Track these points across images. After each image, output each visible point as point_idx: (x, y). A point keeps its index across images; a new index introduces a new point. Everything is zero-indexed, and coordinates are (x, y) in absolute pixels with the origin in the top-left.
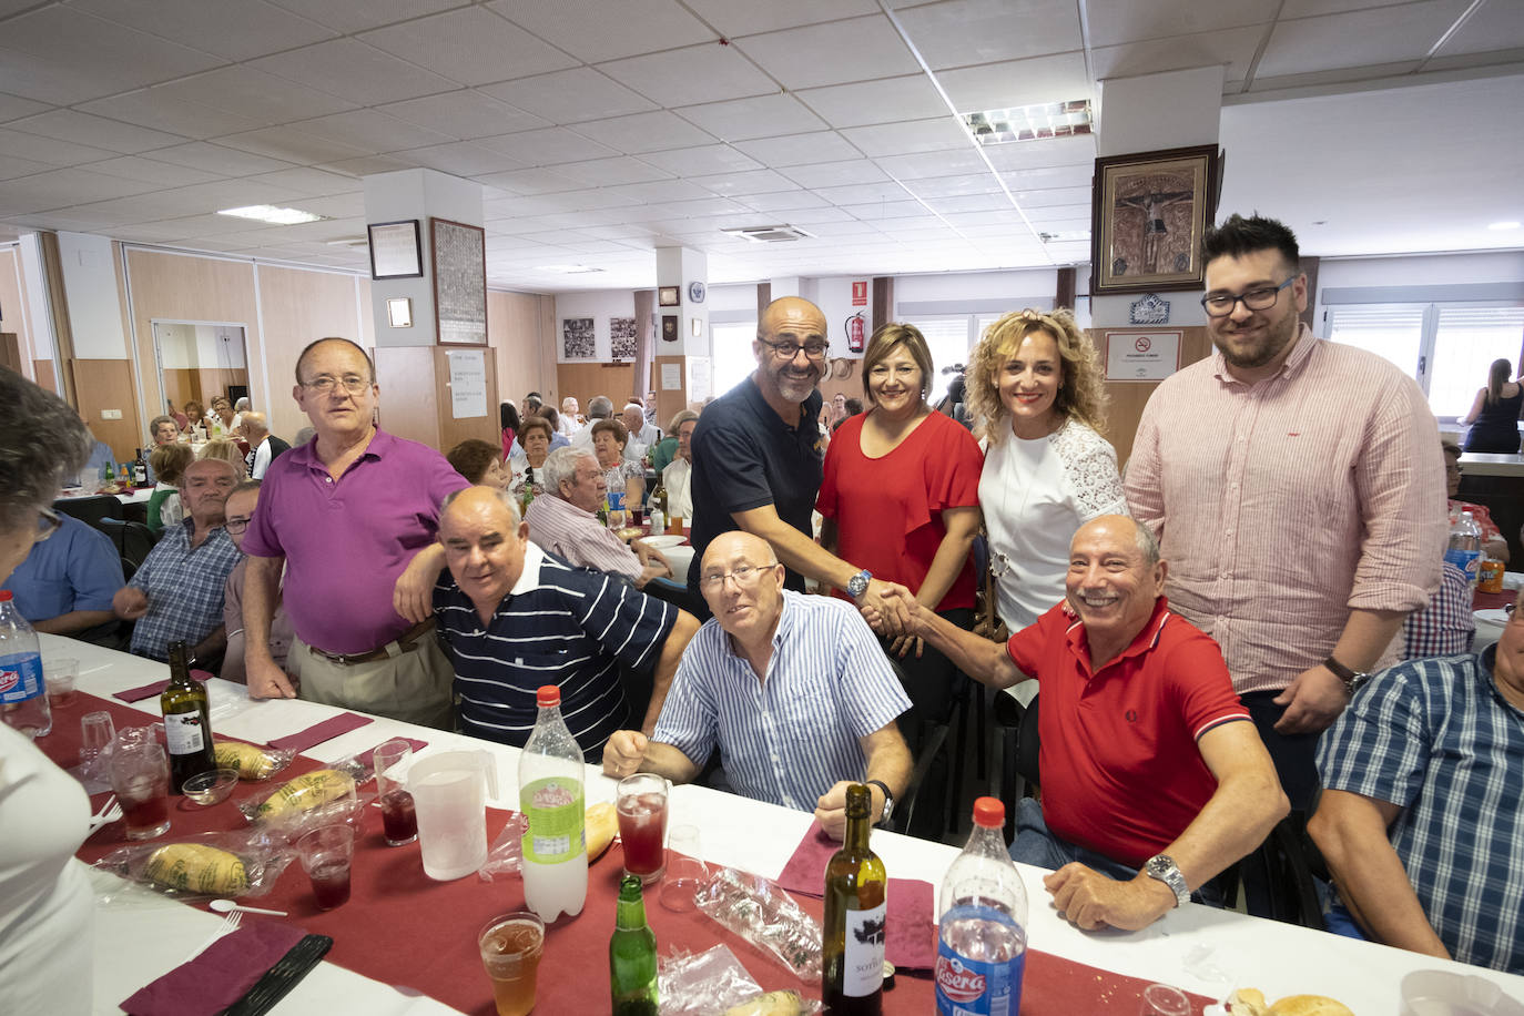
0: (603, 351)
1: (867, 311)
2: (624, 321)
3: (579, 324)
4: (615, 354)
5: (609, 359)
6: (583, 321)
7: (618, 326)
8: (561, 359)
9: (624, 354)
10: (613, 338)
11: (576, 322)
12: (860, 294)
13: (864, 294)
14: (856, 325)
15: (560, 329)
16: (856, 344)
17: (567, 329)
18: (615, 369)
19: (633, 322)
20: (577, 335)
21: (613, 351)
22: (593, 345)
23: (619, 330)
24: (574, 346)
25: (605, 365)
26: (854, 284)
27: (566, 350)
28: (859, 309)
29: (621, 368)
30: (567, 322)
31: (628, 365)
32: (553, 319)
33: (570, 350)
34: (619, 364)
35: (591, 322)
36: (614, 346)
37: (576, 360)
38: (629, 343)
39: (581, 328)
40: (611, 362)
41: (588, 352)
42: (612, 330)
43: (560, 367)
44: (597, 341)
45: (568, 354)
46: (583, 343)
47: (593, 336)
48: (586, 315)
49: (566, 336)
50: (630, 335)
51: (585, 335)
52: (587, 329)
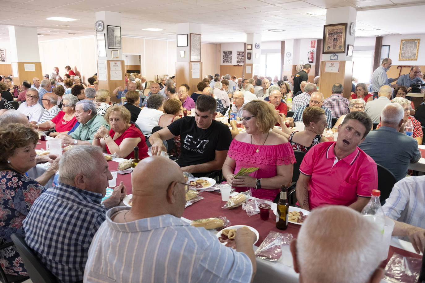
0: (234, 62)
1: (315, 50)
2: (241, 52)
3: (227, 53)
4: (238, 62)
6: (229, 52)
7: (239, 54)
8: (222, 64)
9: (240, 62)
10: (237, 57)
11: (226, 52)
12: (313, 44)
13: (315, 45)
14: (311, 54)
15: (222, 54)
16: (311, 60)
17: (224, 54)
19: (243, 52)
20: (227, 56)
21: (237, 61)
22: (231, 59)
23: (239, 55)
24: (226, 60)
25: (234, 66)
26: (312, 41)
27: (223, 61)
28: (312, 49)
29: (239, 67)
30: (224, 52)
31: (241, 66)
32: (220, 51)
33: (224, 61)
34: (238, 66)
35: (231, 52)
36: (237, 60)
37: (226, 64)
38: (242, 59)
39: (228, 54)
40: (236, 65)
41: (230, 61)
42: (237, 55)
43: (221, 66)
44: (232, 58)
45: (224, 62)
46: (228, 59)
47: (231, 56)
48: (230, 50)
49: (223, 57)
50: (243, 57)
51: (229, 56)
52: (230, 54)
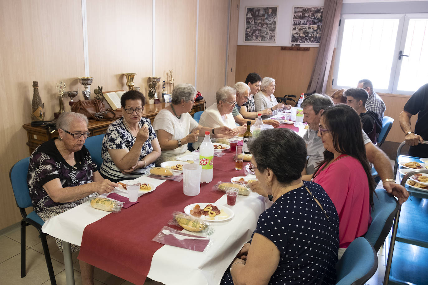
2: (309, 10)
3: (262, 12)
4: (294, 39)
5: (287, 42)
6: (266, 9)
7: (302, 14)
8: (241, 41)
9: (304, 39)
10: (295, 24)
11: (259, 11)
15: (243, 16)
17: (250, 16)
18: (293, 52)
19: (318, 11)
20: (259, 21)
21: (293, 36)
22: (274, 30)
23: (302, 17)
24: (255, 31)
25: (283, 48)
27: (247, 34)
29: (300, 52)
30: (250, 10)
31: (307, 49)
32: (238, 7)
33: (250, 34)
34: (298, 49)
35: (274, 10)
36: (295, 32)
37: (254, 43)
38: (312, 30)
39: (263, 15)
40: (290, 46)
41: (268, 37)
42: (295, 17)
43: (239, 48)
44: (278, 27)
45: (248, 37)
46: (264, 29)
47: (275, 22)
48: (270, 4)
49: (248, 22)
50: (314, 23)
51: (267, 21)
52: (269, 16)
